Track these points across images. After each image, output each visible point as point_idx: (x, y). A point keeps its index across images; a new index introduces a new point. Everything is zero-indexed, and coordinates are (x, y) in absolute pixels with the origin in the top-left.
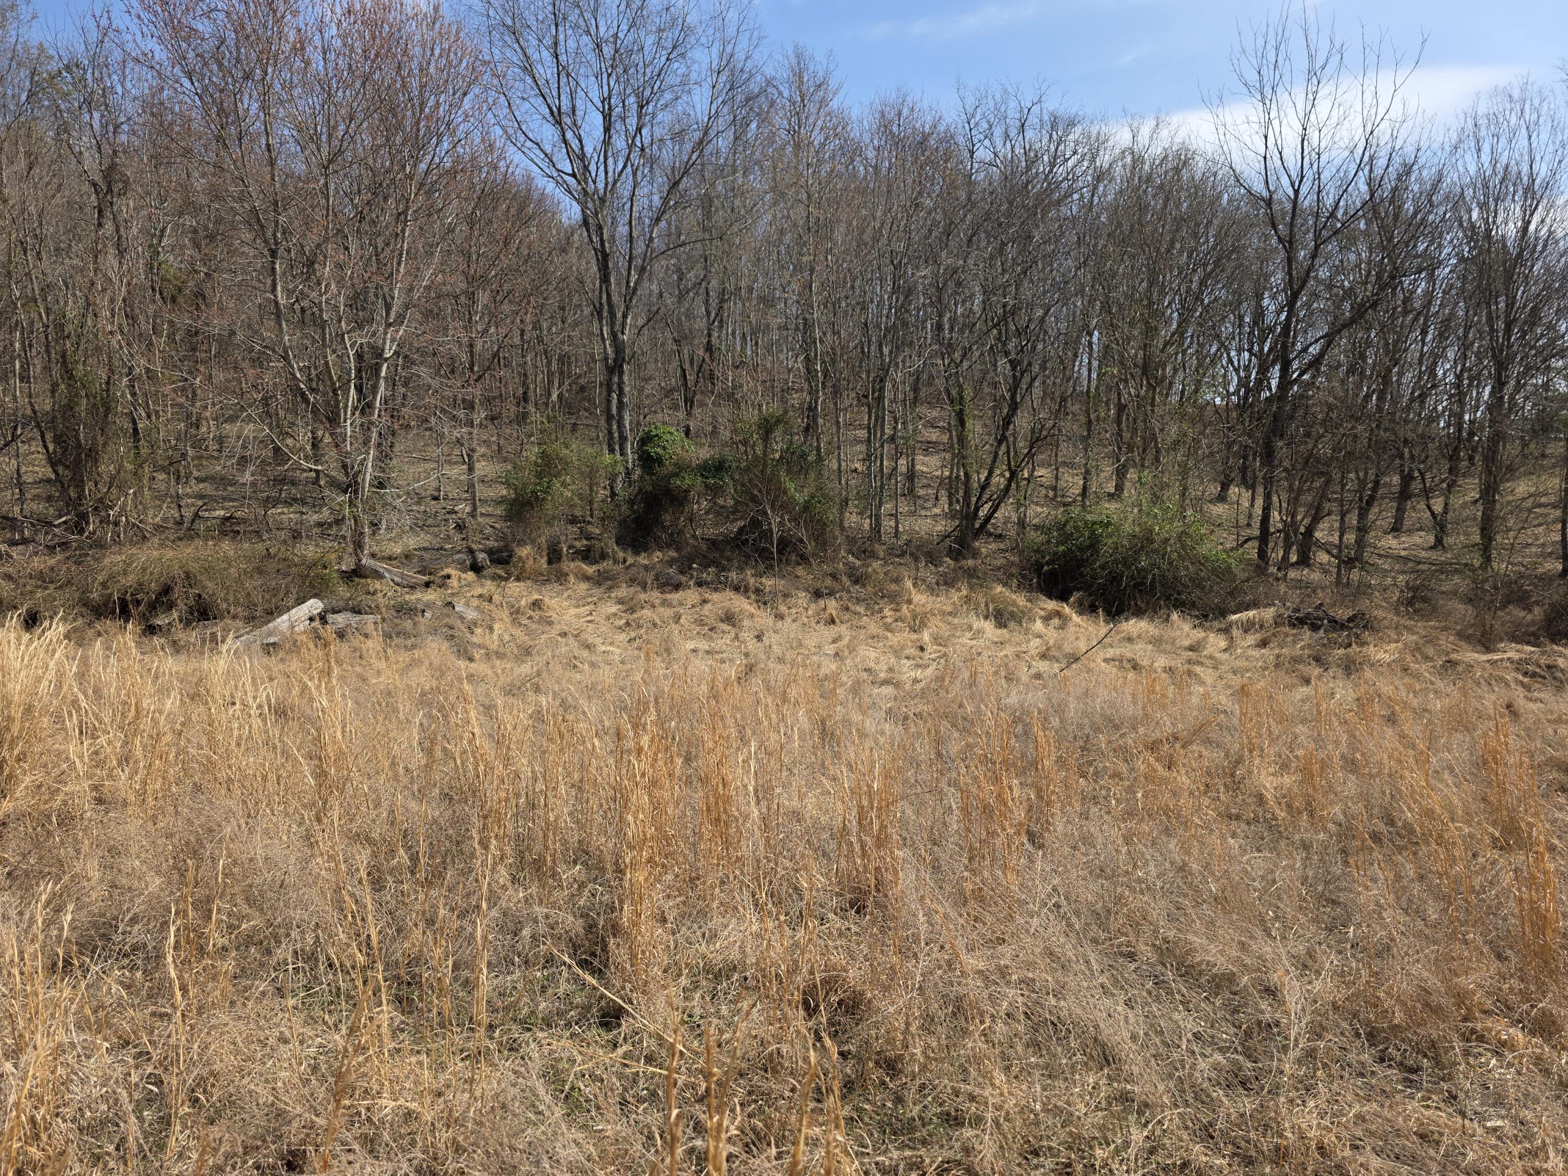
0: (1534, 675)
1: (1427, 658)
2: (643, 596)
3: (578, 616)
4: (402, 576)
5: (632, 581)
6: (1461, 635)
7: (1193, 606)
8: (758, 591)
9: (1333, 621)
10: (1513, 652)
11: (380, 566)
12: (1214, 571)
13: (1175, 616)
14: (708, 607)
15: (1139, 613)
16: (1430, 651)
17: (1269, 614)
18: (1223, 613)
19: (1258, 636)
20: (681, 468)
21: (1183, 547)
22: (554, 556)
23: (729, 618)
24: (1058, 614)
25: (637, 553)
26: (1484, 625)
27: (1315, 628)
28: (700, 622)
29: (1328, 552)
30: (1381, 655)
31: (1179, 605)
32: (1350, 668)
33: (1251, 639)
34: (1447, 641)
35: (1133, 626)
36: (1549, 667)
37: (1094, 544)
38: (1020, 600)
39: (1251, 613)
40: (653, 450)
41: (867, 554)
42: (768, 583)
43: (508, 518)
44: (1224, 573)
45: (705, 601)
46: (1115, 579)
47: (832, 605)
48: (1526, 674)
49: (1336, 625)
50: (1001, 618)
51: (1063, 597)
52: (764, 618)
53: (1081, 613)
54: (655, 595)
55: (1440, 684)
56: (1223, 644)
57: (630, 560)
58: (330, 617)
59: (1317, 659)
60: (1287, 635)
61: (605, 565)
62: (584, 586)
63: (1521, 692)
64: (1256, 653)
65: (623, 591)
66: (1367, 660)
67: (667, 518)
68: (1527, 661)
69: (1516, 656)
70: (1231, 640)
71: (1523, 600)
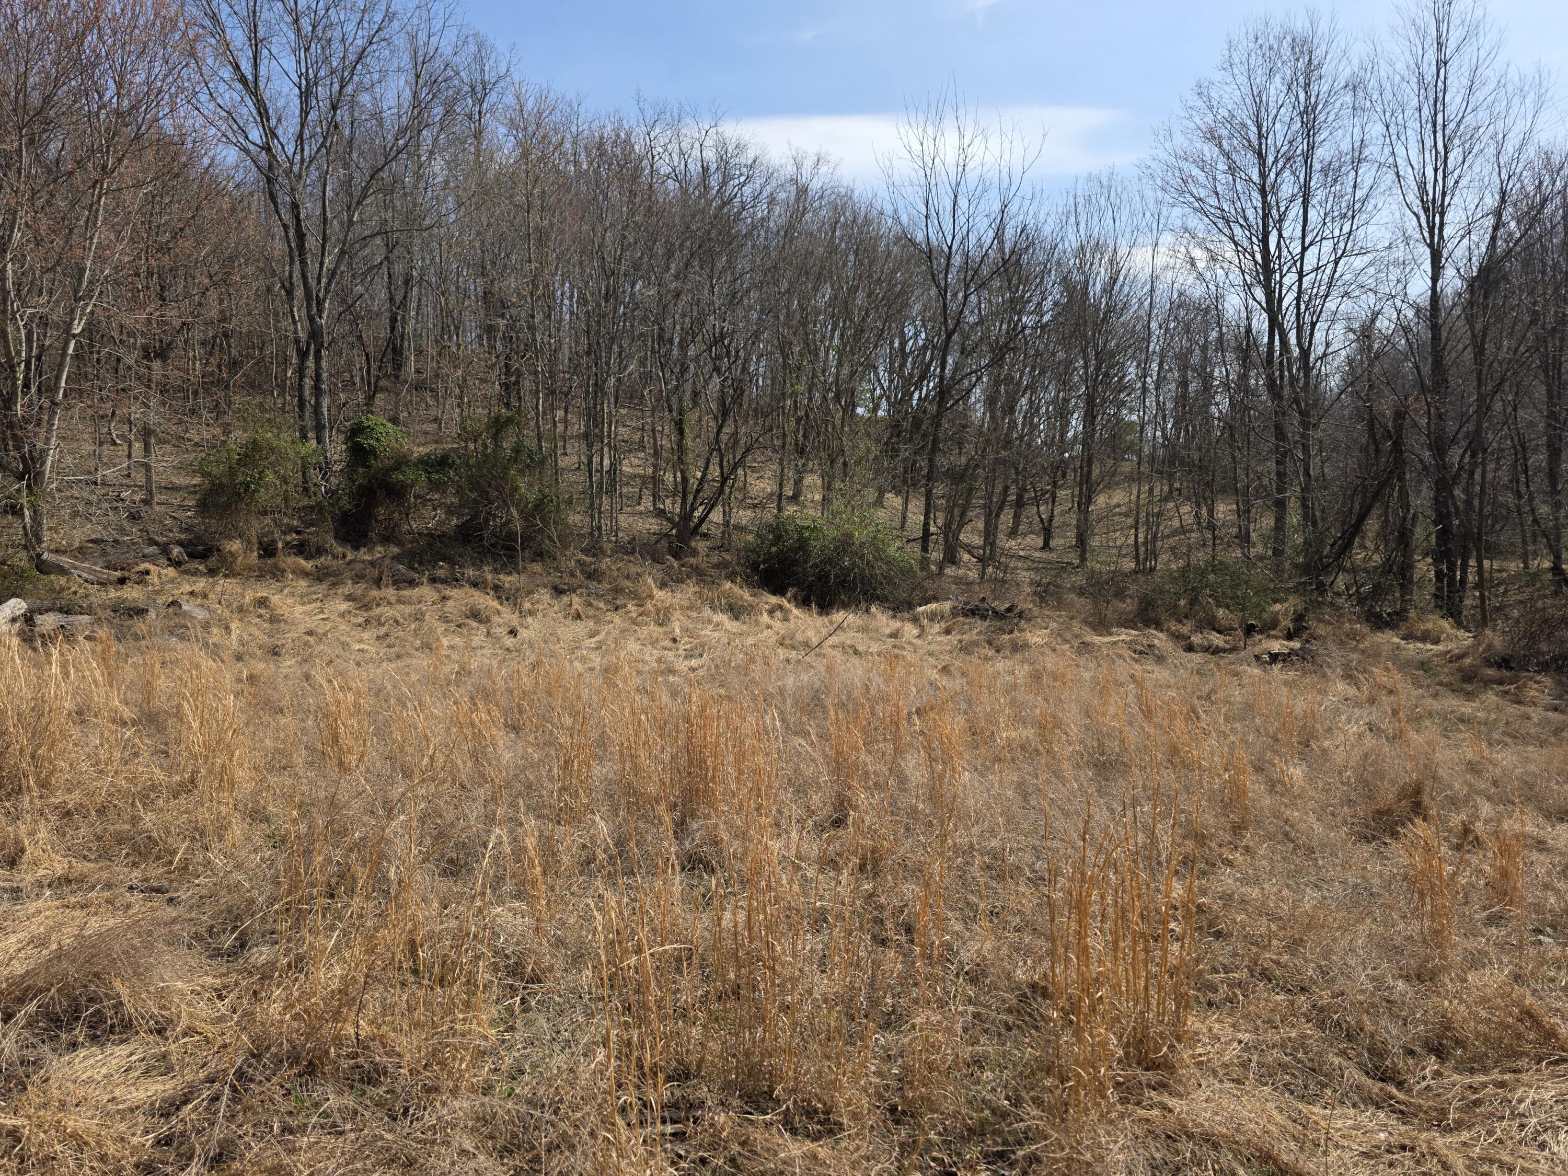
0: (1141, 653)
1: (1066, 641)
2: (375, 593)
3: (308, 614)
4: (90, 571)
5: (358, 578)
6: (1085, 622)
7: (887, 600)
8: (496, 588)
9: (995, 612)
10: (1125, 635)
11: (65, 561)
12: (901, 570)
13: (873, 609)
14: (450, 603)
15: (845, 606)
16: (1068, 636)
17: (947, 606)
18: (910, 606)
19: (943, 625)
20: (401, 462)
21: (877, 549)
22: (268, 551)
23: (475, 615)
24: (781, 607)
25: (356, 548)
26: (1100, 614)
27: (984, 618)
28: (445, 619)
29: (970, 553)
30: (1035, 639)
31: (882, 600)
32: (1017, 648)
33: (937, 628)
34: (1076, 627)
35: (839, 616)
36: (1149, 646)
37: (803, 544)
38: (746, 595)
39: (933, 606)
40: (366, 443)
41: (595, 550)
42: (507, 580)
43: (203, 507)
44: (907, 572)
45: (444, 598)
46: (823, 577)
47: (577, 602)
48: (1135, 652)
49: (997, 615)
50: (736, 611)
51: (779, 590)
52: (506, 616)
53: (797, 606)
54: (390, 592)
55: (1082, 661)
56: (915, 632)
57: (350, 557)
58: (38, 619)
59: (990, 643)
60: (964, 624)
61: (322, 560)
62: (303, 583)
63: (1137, 665)
64: (944, 639)
65: (348, 588)
66: (1026, 646)
67: (382, 512)
68: (1135, 642)
69: (1128, 639)
70: (922, 628)
71: (1120, 594)
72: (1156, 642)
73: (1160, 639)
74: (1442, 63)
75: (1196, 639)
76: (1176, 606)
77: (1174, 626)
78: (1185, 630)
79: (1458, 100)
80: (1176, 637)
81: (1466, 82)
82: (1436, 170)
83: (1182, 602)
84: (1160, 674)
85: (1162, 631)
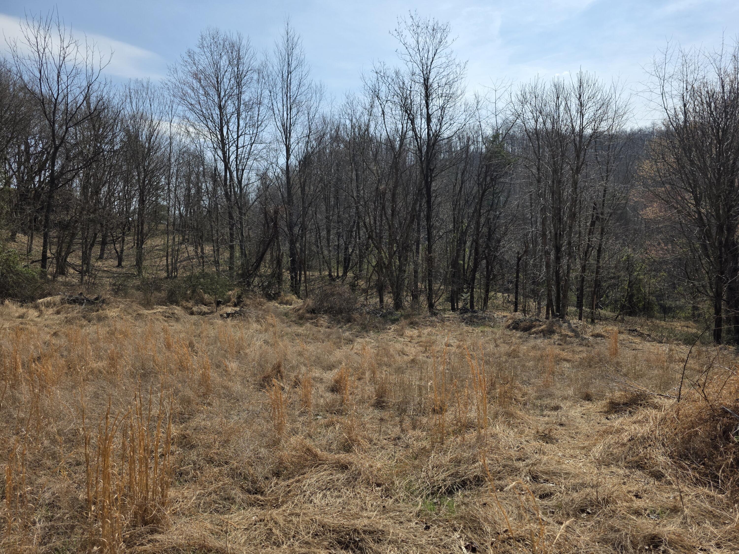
0: (168, 317)
1: (129, 314)
6: (140, 304)
7: (16, 296)
9: (88, 300)
10: (160, 309)
12: (27, 279)
13: (7, 302)
16: (130, 311)
17: (58, 298)
18: (34, 299)
19: (55, 309)
21: (9, 266)
26: (148, 299)
27: (81, 304)
29: (74, 268)
30: (112, 314)
31: (13, 297)
32: (100, 319)
33: (51, 311)
34: (135, 306)
36: (172, 313)
39: (49, 299)
44: (31, 280)
48: (165, 317)
49: (89, 302)
55: (137, 323)
56: (36, 314)
59: (84, 317)
60: (69, 308)
63: (166, 324)
64: (56, 317)
66: (106, 317)
68: (165, 312)
69: (162, 311)
70: (41, 312)
71: (158, 289)
72: (176, 311)
73: (178, 310)
74: (289, 73)
75: (195, 309)
76: (186, 294)
77: (184, 303)
78: (190, 305)
80: (186, 308)
83: (189, 292)
84: (178, 326)
85: (179, 306)
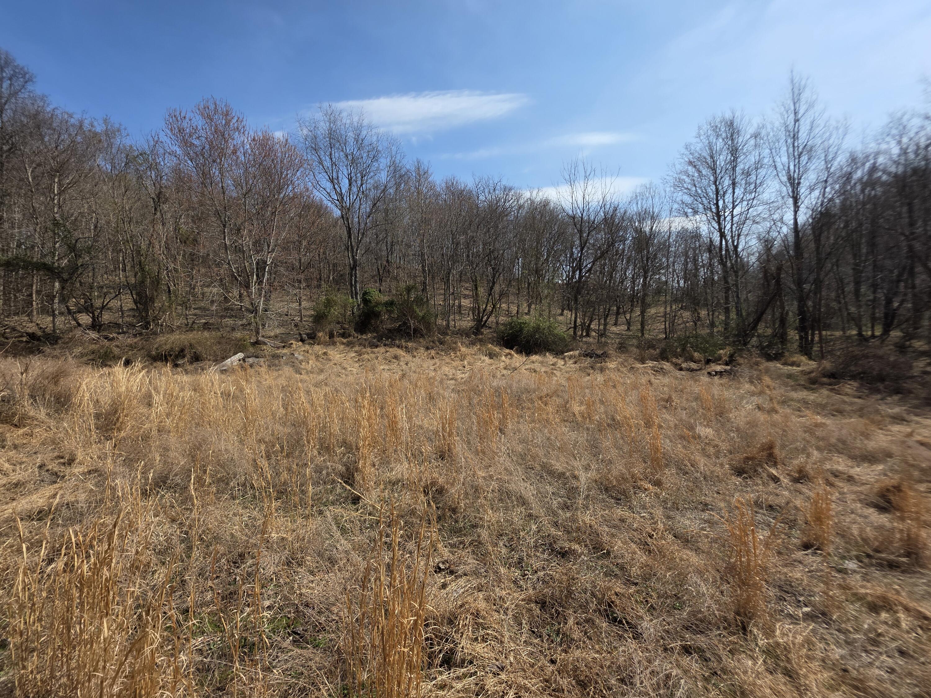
0: (657, 371)
1: (625, 367)
2: (364, 350)
3: (340, 357)
4: (274, 344)
5: (360, 345)
6: (635, 359)
7: (553, 351)
8: (406, 347)
9: (596, 355)
10: (650, 364)
11: (266, 340)
12: (560, 339)
13: (547, 354)
14: (388, 353)
15: (536, 353)
16: (626, 364)
17: (577, 353)
18: (562, 353)
19: (574, 360)
20: (378, 304)
21: (550, 331)
22: (331, 336)
23: (396, 357)
24: (510, 354)
25: (362, 334)
26: (642, 355)
27: (591, 357)
28: (385, 359)
29: (595, 332)
30: (611, 366)
31: (549, 350)
32: (602, 370)
33: (572, 361)
34: (631, 360)
35: (534, 357)
36: (661, 368)
37: (521, 330)
38: (497, 349)
39: (571, 353)
40: (368, 298)
41: (445, 334)
42: (410, 344)
43: (314, 322)
44: (562, 339)
45: (387, 351)
46: (528, 342)
47: (433, 352)
48: (654, 371)
49: (598, 356)
50: (491, 355)
51: (511, 348)
52: (408, 357)
53: (517, 353)
54: (369, 350)
55: (629, 375)
56: (563, 363)
57: (359, 337)
58: (247, 360)
59: (592, 367)
60: (582, 360)
61: (351, 339)
62: (342, 346)
63: (653, 377)
64: (573, 366)
65: (357, 348)
66: (606, 368)
67: (373, 321)
68: (655, 367)
69: (651, 365)
70: (565, 361)
71: (653, 347)
72: (665, 367)
73: (667, 366)
74: (797, 121)
75: (684, 365)
76: (676, 352)
77: (674, 360)
78: (679, 361)
79: (805, 134)
80: (676, 365)
81: (808, 127)
82: (795, 165)
83: (679, 350)
84: (666, 380)
85: (668, 362)
